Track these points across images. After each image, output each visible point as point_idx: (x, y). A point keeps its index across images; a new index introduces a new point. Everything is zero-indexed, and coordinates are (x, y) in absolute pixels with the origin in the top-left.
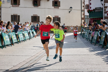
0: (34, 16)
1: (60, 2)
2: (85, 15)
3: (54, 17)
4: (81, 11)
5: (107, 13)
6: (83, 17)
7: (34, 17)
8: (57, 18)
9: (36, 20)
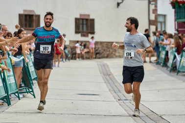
0: (26, 13)
2: (159, 12)
3: (78, 17)
4: (147, 2)
6: (153, 17)
7: (26, 15)
8: (87, 20)
9: (30, 26)
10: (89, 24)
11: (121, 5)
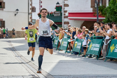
1: (4, 3)
2: (33, 18)
4: (28, 14)
5: (67, 18)
6: (30, 20)
8: (2, 21)
10: (2, 23)
11: (16, 15)
